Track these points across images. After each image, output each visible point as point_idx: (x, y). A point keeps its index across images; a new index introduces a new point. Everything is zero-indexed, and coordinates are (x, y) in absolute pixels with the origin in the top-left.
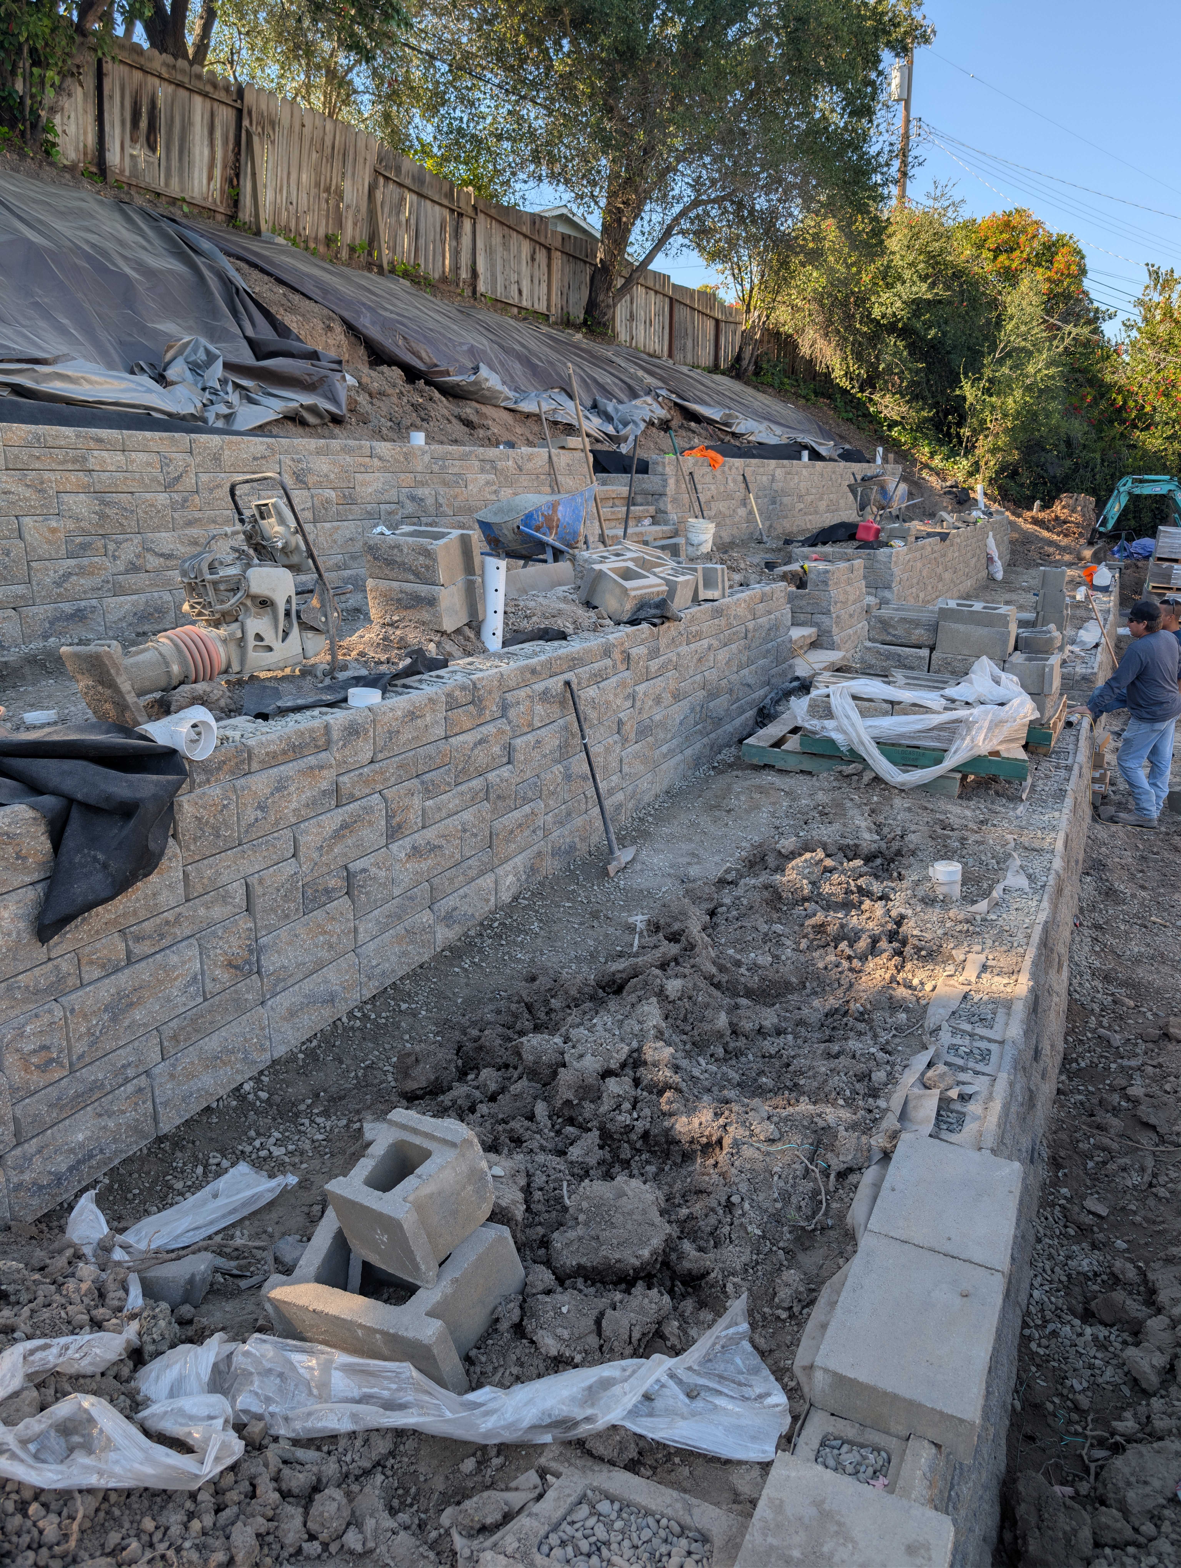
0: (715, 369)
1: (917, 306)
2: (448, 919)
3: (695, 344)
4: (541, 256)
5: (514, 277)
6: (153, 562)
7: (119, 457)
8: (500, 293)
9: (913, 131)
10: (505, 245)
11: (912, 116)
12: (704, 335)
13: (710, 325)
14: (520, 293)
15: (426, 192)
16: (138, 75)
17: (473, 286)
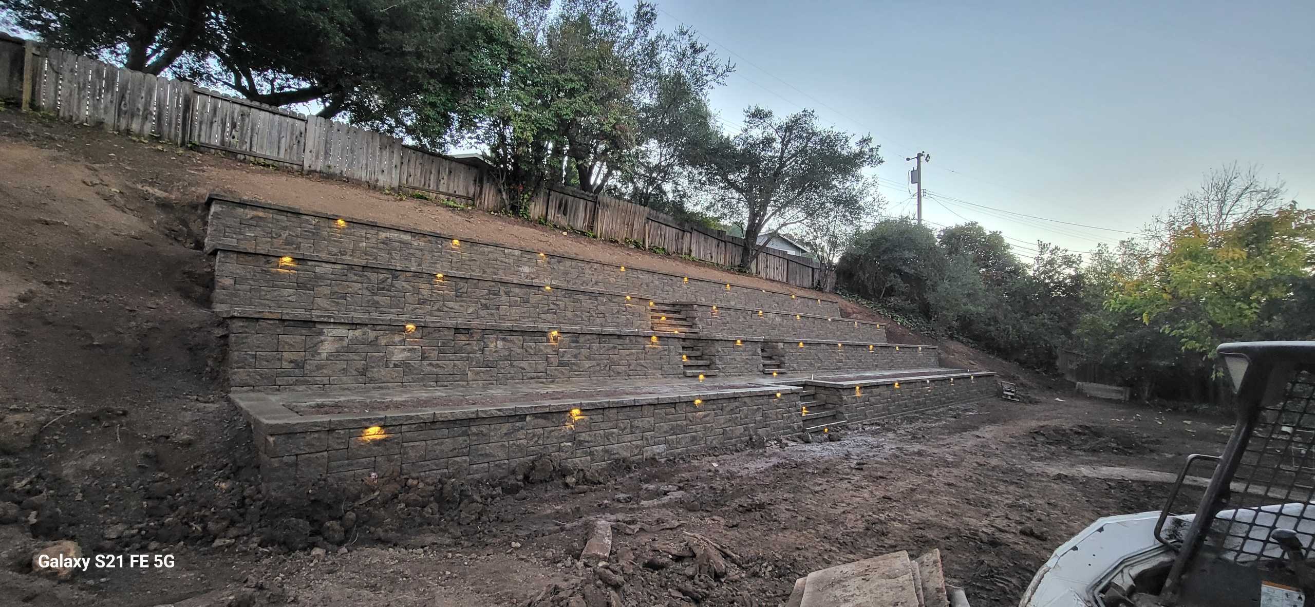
3: (801, 277)
8: (702, 258)
9: (923, 194)
10: (706, 242)
12: (806, 274)
13: (809, 271)
14: (712, 257)
15: (669, 224)
16: (562, 195)
17: (690, 255)
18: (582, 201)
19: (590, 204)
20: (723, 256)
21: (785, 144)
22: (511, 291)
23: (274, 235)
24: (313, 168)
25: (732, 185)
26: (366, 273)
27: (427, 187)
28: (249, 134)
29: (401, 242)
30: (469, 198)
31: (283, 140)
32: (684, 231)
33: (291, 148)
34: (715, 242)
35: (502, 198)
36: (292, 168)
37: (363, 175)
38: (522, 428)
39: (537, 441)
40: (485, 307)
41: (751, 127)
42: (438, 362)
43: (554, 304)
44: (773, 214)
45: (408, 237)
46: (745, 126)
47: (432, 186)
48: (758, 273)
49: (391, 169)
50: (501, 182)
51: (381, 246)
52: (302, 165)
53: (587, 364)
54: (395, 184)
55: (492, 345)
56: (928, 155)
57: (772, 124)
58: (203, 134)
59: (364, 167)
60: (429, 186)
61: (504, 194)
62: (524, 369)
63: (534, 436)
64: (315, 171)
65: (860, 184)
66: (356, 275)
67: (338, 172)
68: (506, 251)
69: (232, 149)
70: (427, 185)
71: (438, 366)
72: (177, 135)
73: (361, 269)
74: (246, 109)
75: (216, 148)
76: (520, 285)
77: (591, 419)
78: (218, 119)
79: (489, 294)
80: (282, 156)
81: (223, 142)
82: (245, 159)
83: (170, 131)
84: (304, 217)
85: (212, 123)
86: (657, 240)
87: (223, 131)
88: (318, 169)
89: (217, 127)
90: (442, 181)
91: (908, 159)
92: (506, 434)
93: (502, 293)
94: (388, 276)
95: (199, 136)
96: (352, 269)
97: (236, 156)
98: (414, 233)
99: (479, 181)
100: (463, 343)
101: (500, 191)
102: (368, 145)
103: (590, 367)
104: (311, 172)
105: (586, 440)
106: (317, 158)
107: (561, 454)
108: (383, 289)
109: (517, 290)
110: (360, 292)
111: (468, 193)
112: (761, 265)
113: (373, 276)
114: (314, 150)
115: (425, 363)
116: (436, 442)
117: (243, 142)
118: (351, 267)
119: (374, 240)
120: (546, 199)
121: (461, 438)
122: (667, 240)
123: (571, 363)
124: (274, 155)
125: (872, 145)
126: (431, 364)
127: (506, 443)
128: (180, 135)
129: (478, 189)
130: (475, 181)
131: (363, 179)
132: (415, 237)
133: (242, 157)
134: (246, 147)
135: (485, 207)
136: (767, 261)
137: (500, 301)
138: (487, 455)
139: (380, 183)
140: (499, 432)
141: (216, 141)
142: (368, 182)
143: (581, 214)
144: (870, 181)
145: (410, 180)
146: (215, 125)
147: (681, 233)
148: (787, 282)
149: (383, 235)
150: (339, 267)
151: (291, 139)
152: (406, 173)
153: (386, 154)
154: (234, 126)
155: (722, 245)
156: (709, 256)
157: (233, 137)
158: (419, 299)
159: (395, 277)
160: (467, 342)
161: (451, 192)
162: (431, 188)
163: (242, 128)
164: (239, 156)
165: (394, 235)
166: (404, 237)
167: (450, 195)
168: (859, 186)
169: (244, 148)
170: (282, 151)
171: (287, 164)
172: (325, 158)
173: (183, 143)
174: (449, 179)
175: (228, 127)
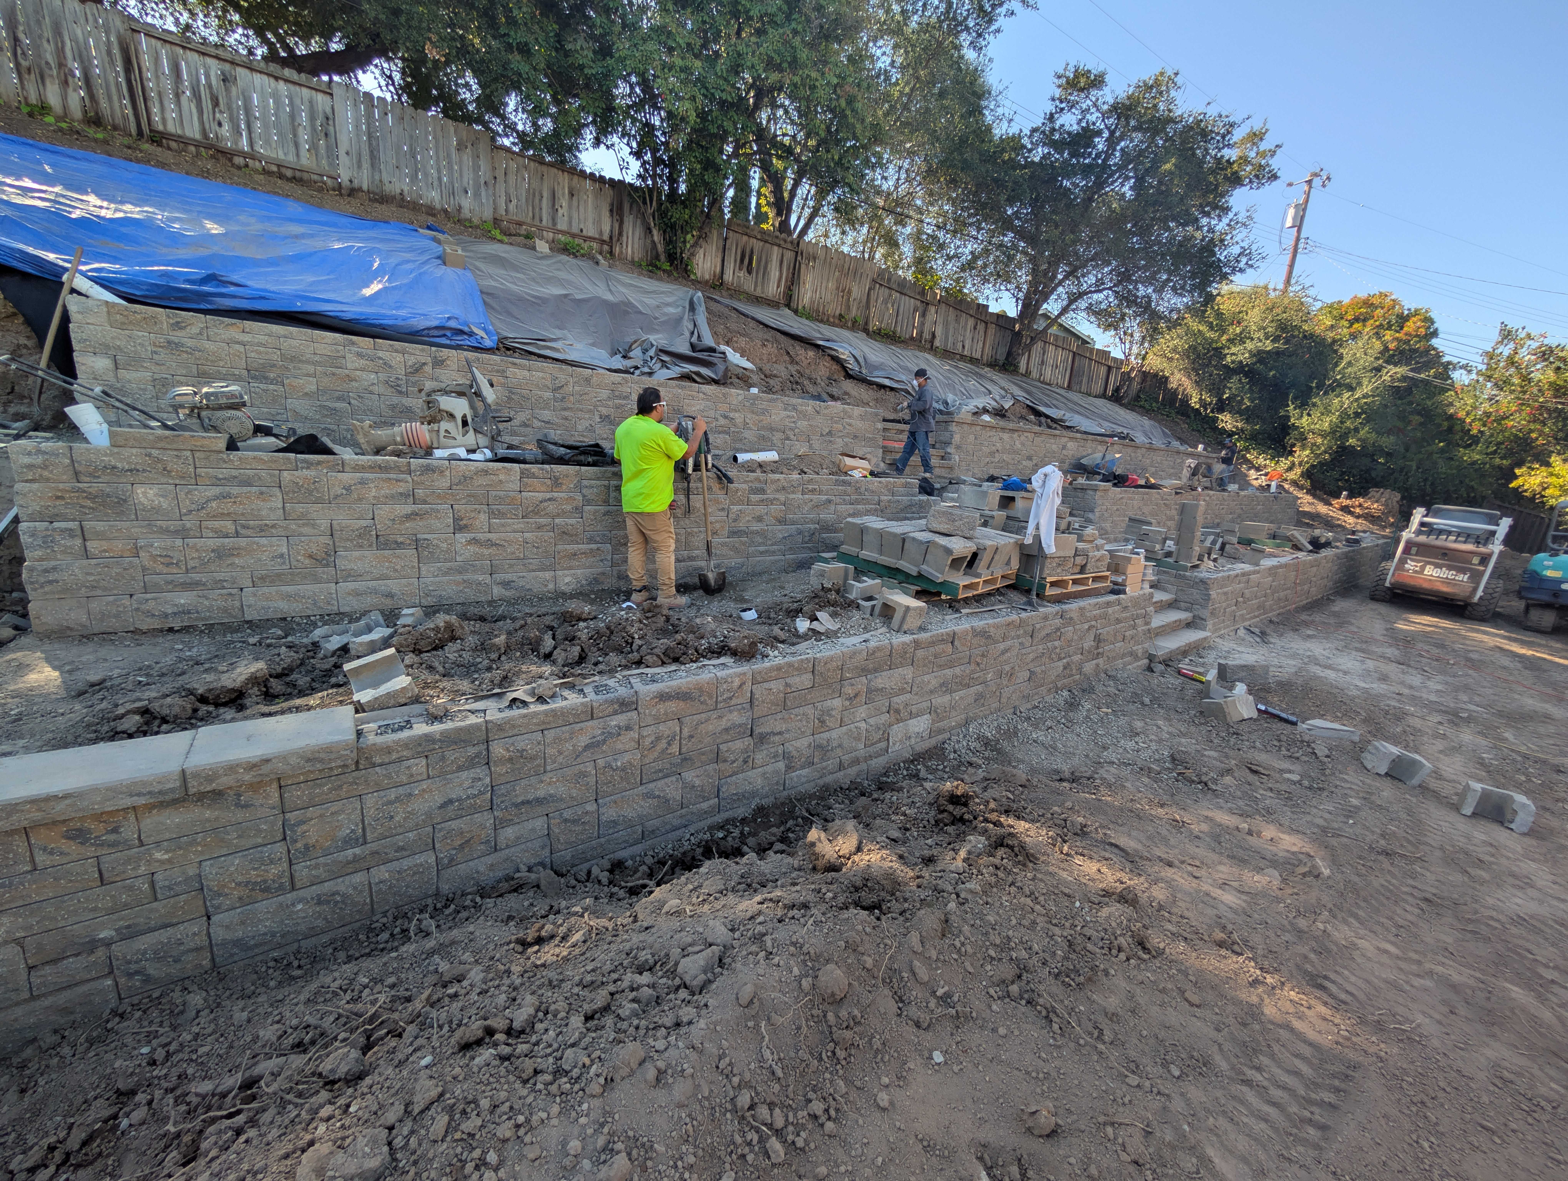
0: (1104, 396)
1: (1260, 356)
2: (506, 584)
3: (1090, 380)
4: (981, 327)
5: (960, 338)
6: (537, 423)
7: (526, 373)
8: (949, 347)
9: (1301, 245)
10: (957, 321)
11: (1303, 235)
12: (1098, 376)
13: (1103, 370)
14: (964, 347)
15: (906, 291)
16: (745, 238)
18: (776, 248)
19: (789, 255)
20: (981, 344)
21: (1112, 142)
24: (356, 184)
25: (1007, 225)
28: (244, 118)
30: (603, 242)
31: (301, 130)
32: (927, 303)
33: (316, 145)
34: (971, 321)
35: (653, 242)
36: (325, 183)
37: (433, 196)
38: (628, 728)
39: (664, 751)
41: (1062, 109)
42: (490, 536)
43: (726, 417)
44: (1066, 277)
46: (1050, 107)
47: (544, 219)
48: (1027, 374)
49: (479, 188)
50: (650, 211)
52: (337, 179)
54: (487, 214)
56: (1329, 178)
57: (1099, 103)
58: (168, 115)
59: (436, 183)
60: (540, 219)
61: (655, 232)
63: (658, 739)
64: (360, 189)
65: (1225, 221)
67: (398, 191)
69: (220, 146)
70: (536, 217)
71: (491, 544)
72: (125, 116)
75: (196, 144)
77: (787, 685)
78: (187, 88)
80: (306, 161)
81: (204, 132)
82: (246, 165)
83: (111, 108)
85: (178, 96)
86: (887, 317)
87: (200, 111)
88: (364, 185)
89: (188, 104)
90: (560, 211)
91: (1290, 185)
92: (587, 747)
95: (163, 118)
97: (230, 160)
99: (617, 211)
100: (540, 496)
101: (649, 230)
104: (353, 192)
105: (778, 730)
106: (359, 164)
107: (722, 766)
111: (601, 233)
112: (1035, 359)
114: (354, 152)
115: (461, 538)
116: (392, 794)
117: (236, 133)
120: (721, 243)
121: (464, 775)
122: (898, 318)
123: (752, 532)
124: (291, 158)
125: (1264, 146)
126: (474, 541)
127: (590, 767)
128: (130, 116)
129: (617, 225)
130: (611, 211)
131: (438, 204)
133: (241, 161)
134: (244, 142)
135: (630, 258)
136: (1044, 354)
138: (539, 801)
139: (465, 214)
140: (569, 746)
141: (193, 131)
142: (444, 209)
143: (774, 274)
144: (1241, 218)
145: (511, 207)
146: (184, 100)
147: (921, 306)
148: (1069, 387)
152: (503, 196)
153: (468, 158)
154: (216, 103)
156: (960, 345)
157: (219, 124)
160: (548, 495)
161: (575, 230)
162: (543, 223)
163: (229, 106)
164: (235, 159)
167: (574, 236)
168: (1221, 226)
169: (241, 143)
170: (304, 153)
171: (315, 177)
172: (373, 165)
173: (140, 133)
174: (570, 207)
175: (207, 104)
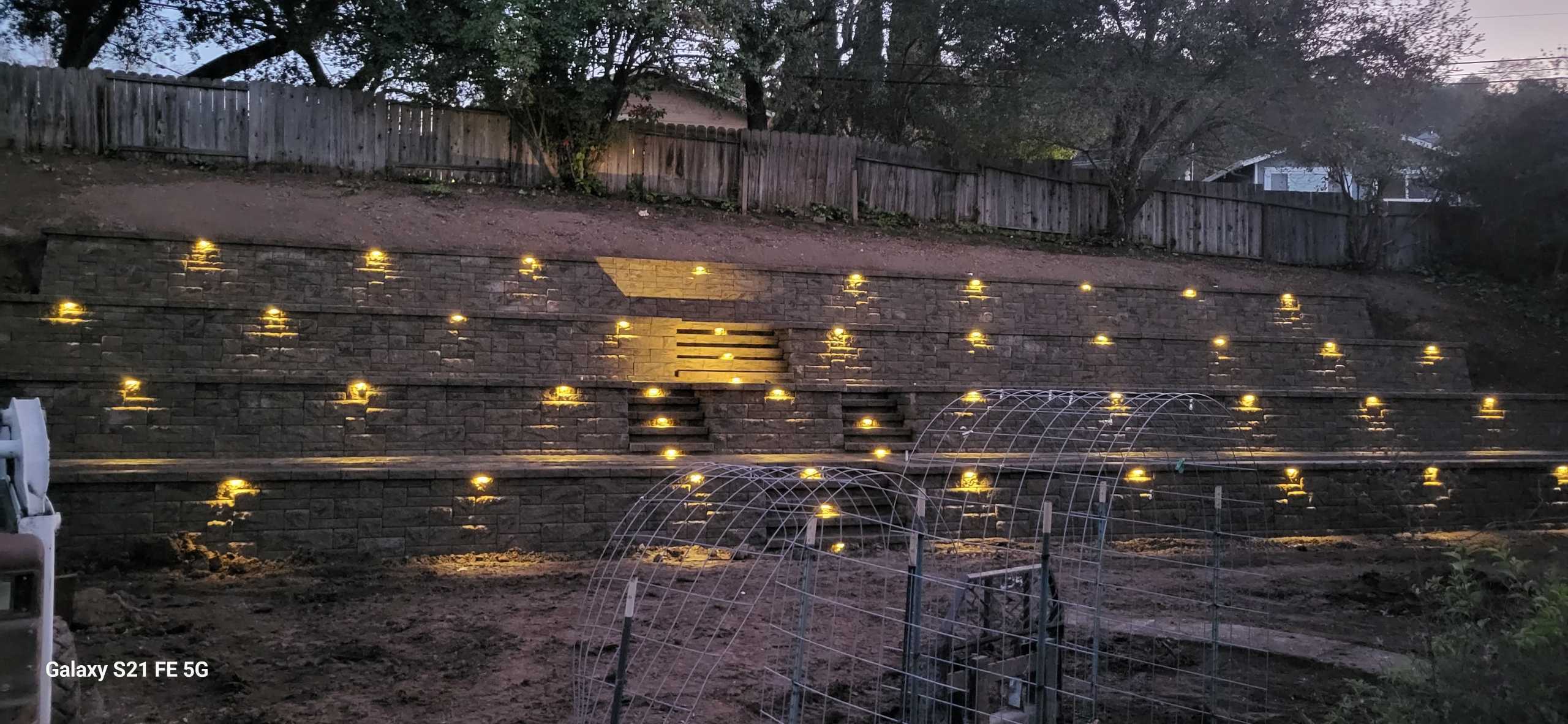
5: (1027, 209)
8: (1008, 222)
10: (1017, 187)
14: (1034, 220)
15: (915, 163)
16: (670, 139)
17: (974, 220)
18: (712, 145)
19: (729, 148)
20: (1065, 214)
22: (390, 327)
23: (118, 272)
24: (261, 159)
26: (168, 316)
27: (431, 162)
28: (178, 123)
29: (289, 264)
30: (493, 170)
31: (221, 124)
32: (957, 174)
33: (232, 134)
34: (1041, 187)
35: (545, 165)
36: (236, 163)
37: (331, 158)
40: (346, 351)
42: (170, 427)
43: (469, 342)
45: (301, 256)
47: (439, 158)
48: (1169, 242)
49: (373, 142)
50: (538, 137)
51: (261, 272)
52: (247, 157)
53: (418, 430)
54: (381, 164)
55: (253, 405)
58: (124, 134)
59: (332, 145)
60: (435, 159)
62: (304, 437)
64: (264, 163)
66: (154, 319)
67: (295, 158)
68: (463, 260)
69: (158, 148)
70: (431, 158)
72: (93, 142)
73: (162, 310)
74: (171, 89)
75: (140, 150)
76: (408, 317)
78: (139, 112)
79: (355, 333)
80: (223, 147)
81: (147, 140)
82: (175, 160)
83: (85, 138)
84: (157, 243)
85: (132, 117)
86: (889, 199)
87: (146, 125)
88: (268, 159)
89: (138, 121)
90: (455, 149)
93: (375, 331)
94: (197, 317)
95: (120, 137)
96: (150, 312)
97: (164, 158)
98: (312, 249)
99: (514, 138)
102: (335, 109)
103: (425, 435)
104: (260, 165)
106: (266, 142)
108: (192, 335)
109: (401, 325)
110: (161, 341)
111: (499, 162)
113: (177, 319)
114: (262, 133)
117: (170, 136)
118: (149, 309)
119: (250, 265)
120: (640, 151)
122: (911, 198)
124: (211, 148)
128: (97, 140)
129: (514, 152)
130: (510, 139)
131: (333, 164)
132: (311, 254)
133: (172, 157)
134: (176, 143)
135: (529, 181)
136: (1197, 213)
137: (371, 342)
139: (359, 167)
141: (139, 141)
142: (338, 168)
143: (713, 171)
145: (405, 153)
146: (136, 119)
147: (947, 181)
149: (263, 256)
150: (134, 310)
151: (231, 120)
152: (397, 144)
153: (364, 120)
154: (158, 116)
155: (1063, 191)
156: (1026, 219)
157: (160, 132)
158: (243, 346)
159: (209, 319)
160: (214, 401)
161: (471, 163)
162: (438, 162)
163: (168, 117)
164: (167, 157)
165: (280, 254)
166: (295, 256)
167: (469, 169)
169: (173, 143)
170: (221, 141)
171: (229, 159)
172: (277, 141)
173: (101, 151)
174: (465, 142)
175: (152, 118)
